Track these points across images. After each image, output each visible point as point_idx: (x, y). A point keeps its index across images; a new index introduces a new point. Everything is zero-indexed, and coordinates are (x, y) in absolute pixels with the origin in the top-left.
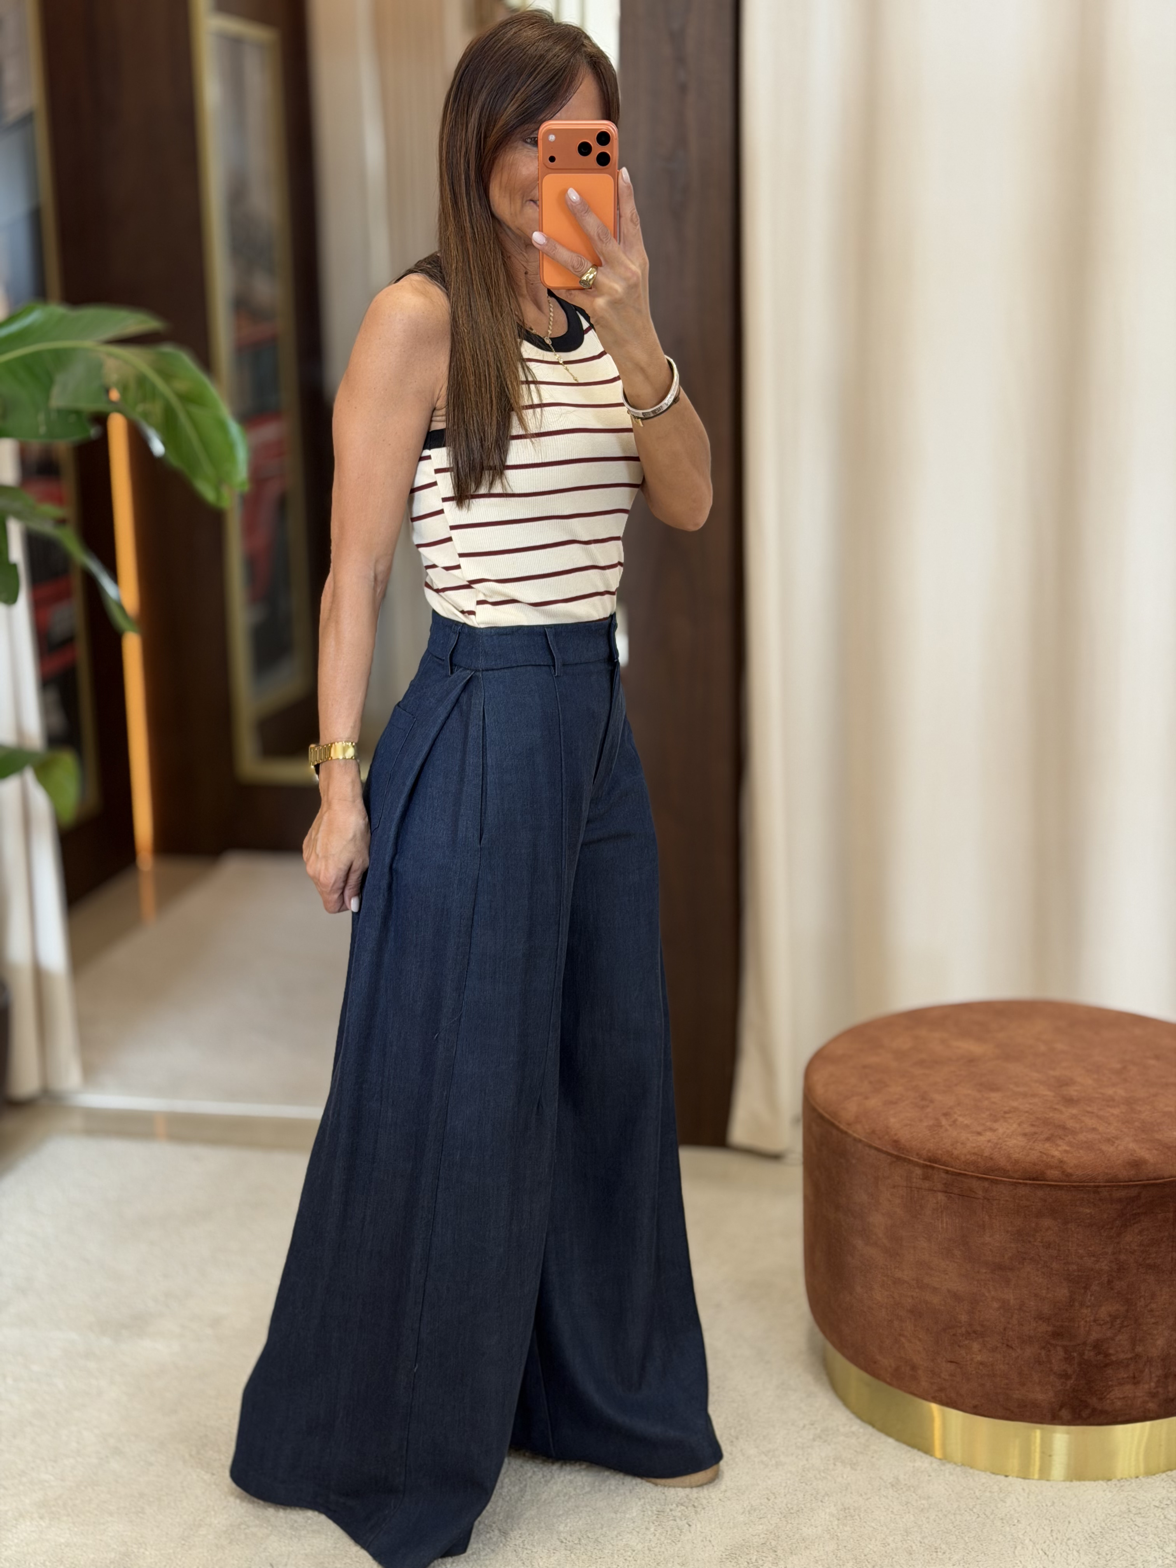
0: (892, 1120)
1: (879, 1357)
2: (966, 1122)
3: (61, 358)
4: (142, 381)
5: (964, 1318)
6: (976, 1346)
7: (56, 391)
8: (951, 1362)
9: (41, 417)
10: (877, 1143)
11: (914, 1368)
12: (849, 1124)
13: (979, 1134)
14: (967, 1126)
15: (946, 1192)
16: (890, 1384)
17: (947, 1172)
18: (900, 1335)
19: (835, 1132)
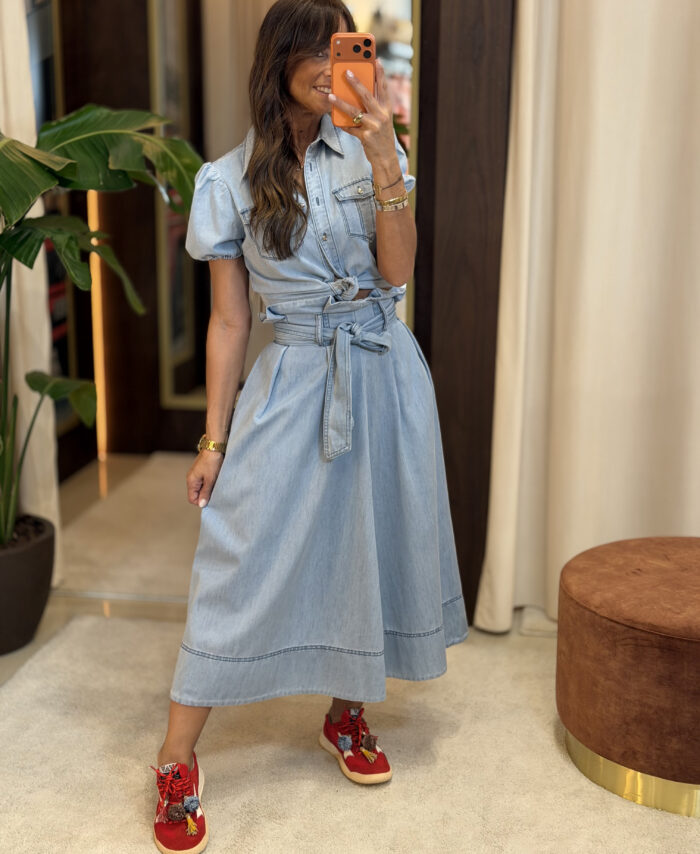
0: (624, 606)
1: (612, 747)
2: (669, 607)
3: (115, 139)
4: (164, 156)
5: (668, 723)
6: (675, 740)
7: (111, 160)
8: (658, 749)
9: (101, 176)
10: (615, 618)
11: (634, 753)
12: (596, 607)
13: (678, 613)
14: (670, 609)
15: (659, 648)
16: (619, 763)
17: (661, 636)
18: (627, 734)
19: (587, 613)
